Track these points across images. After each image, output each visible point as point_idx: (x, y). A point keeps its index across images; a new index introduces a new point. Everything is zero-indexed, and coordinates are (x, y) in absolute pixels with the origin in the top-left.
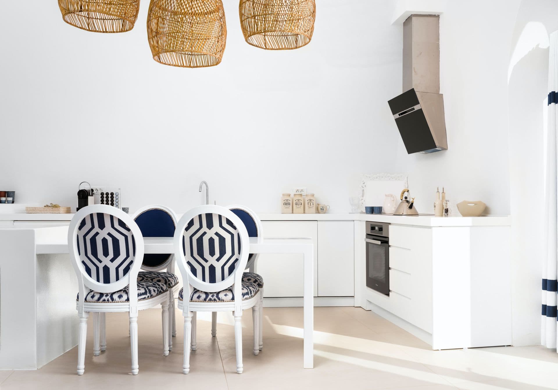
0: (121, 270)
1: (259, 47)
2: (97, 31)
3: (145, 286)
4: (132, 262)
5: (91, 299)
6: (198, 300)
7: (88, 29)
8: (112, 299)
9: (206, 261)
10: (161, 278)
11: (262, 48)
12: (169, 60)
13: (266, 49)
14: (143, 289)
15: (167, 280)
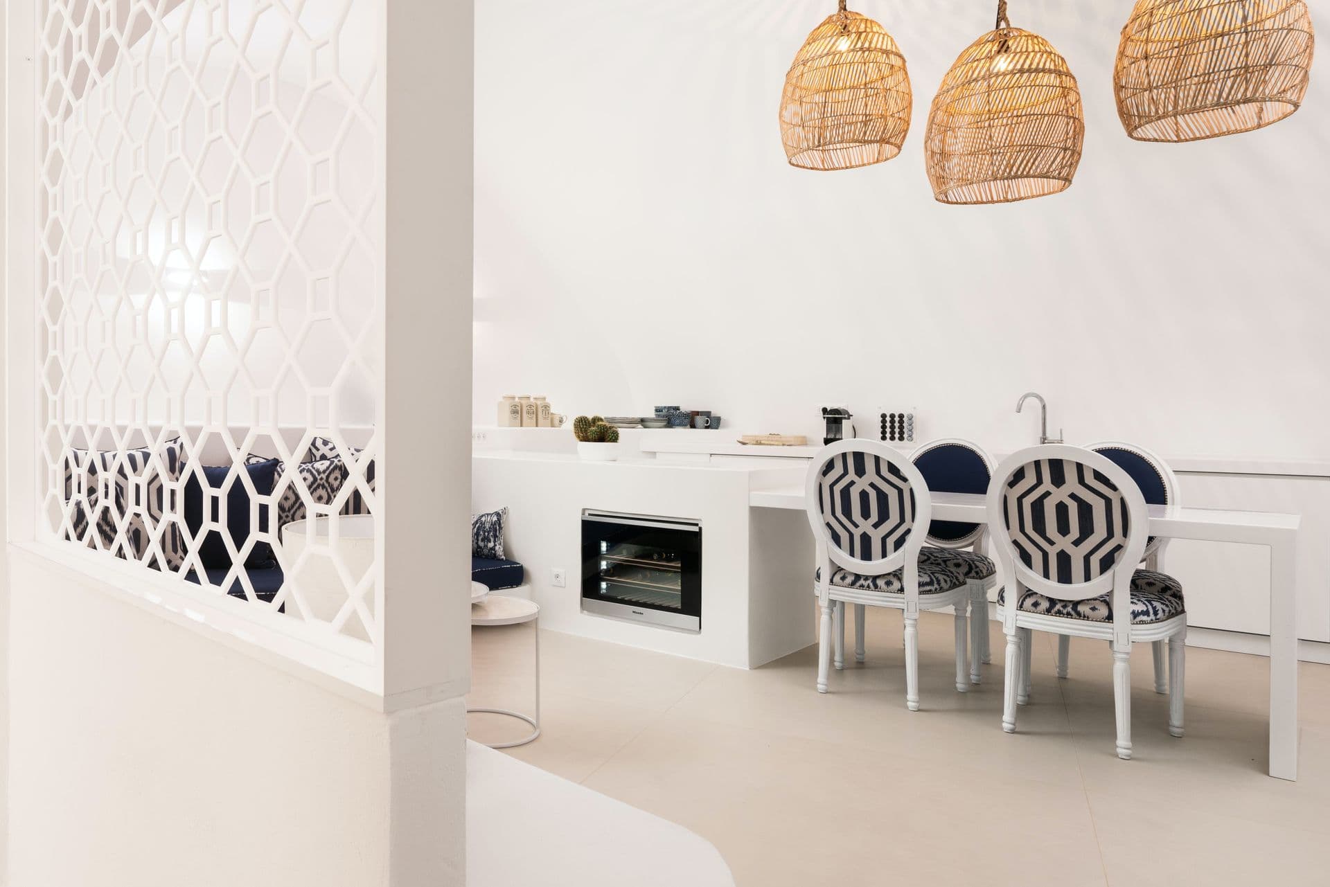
0: (890, 542)
1: (1162, 141)
2: (837, 169)
3: (929, 572)
4: (909, 531)
5: (841, 581)
6: (1033, 609)
7: (822, 167)
8: (876, 586)
9: (1052, 543)
10: (960, 561)
11: (1169, 141)
12: (965, 195)
13: (1180, 141)
14: (926, 576)
15: (973, 565)
